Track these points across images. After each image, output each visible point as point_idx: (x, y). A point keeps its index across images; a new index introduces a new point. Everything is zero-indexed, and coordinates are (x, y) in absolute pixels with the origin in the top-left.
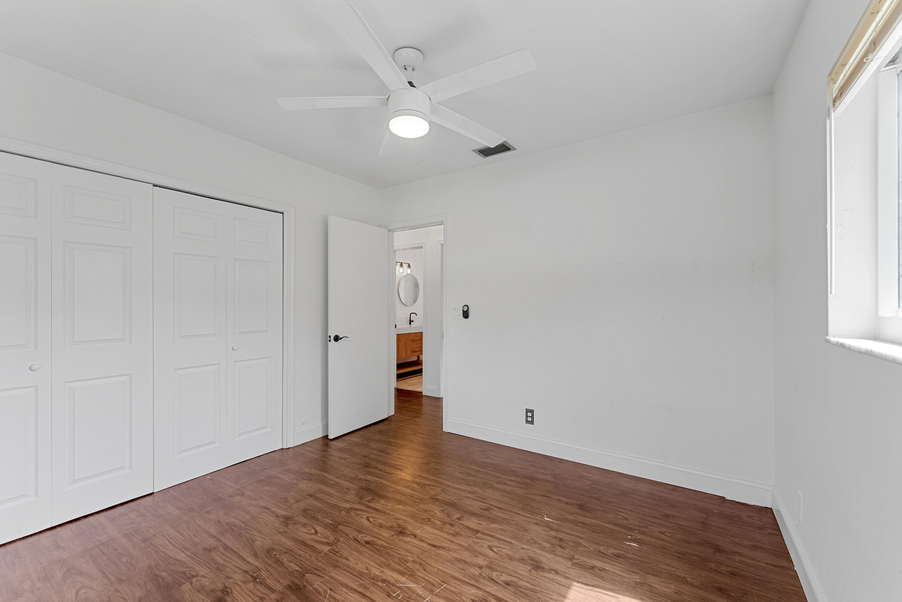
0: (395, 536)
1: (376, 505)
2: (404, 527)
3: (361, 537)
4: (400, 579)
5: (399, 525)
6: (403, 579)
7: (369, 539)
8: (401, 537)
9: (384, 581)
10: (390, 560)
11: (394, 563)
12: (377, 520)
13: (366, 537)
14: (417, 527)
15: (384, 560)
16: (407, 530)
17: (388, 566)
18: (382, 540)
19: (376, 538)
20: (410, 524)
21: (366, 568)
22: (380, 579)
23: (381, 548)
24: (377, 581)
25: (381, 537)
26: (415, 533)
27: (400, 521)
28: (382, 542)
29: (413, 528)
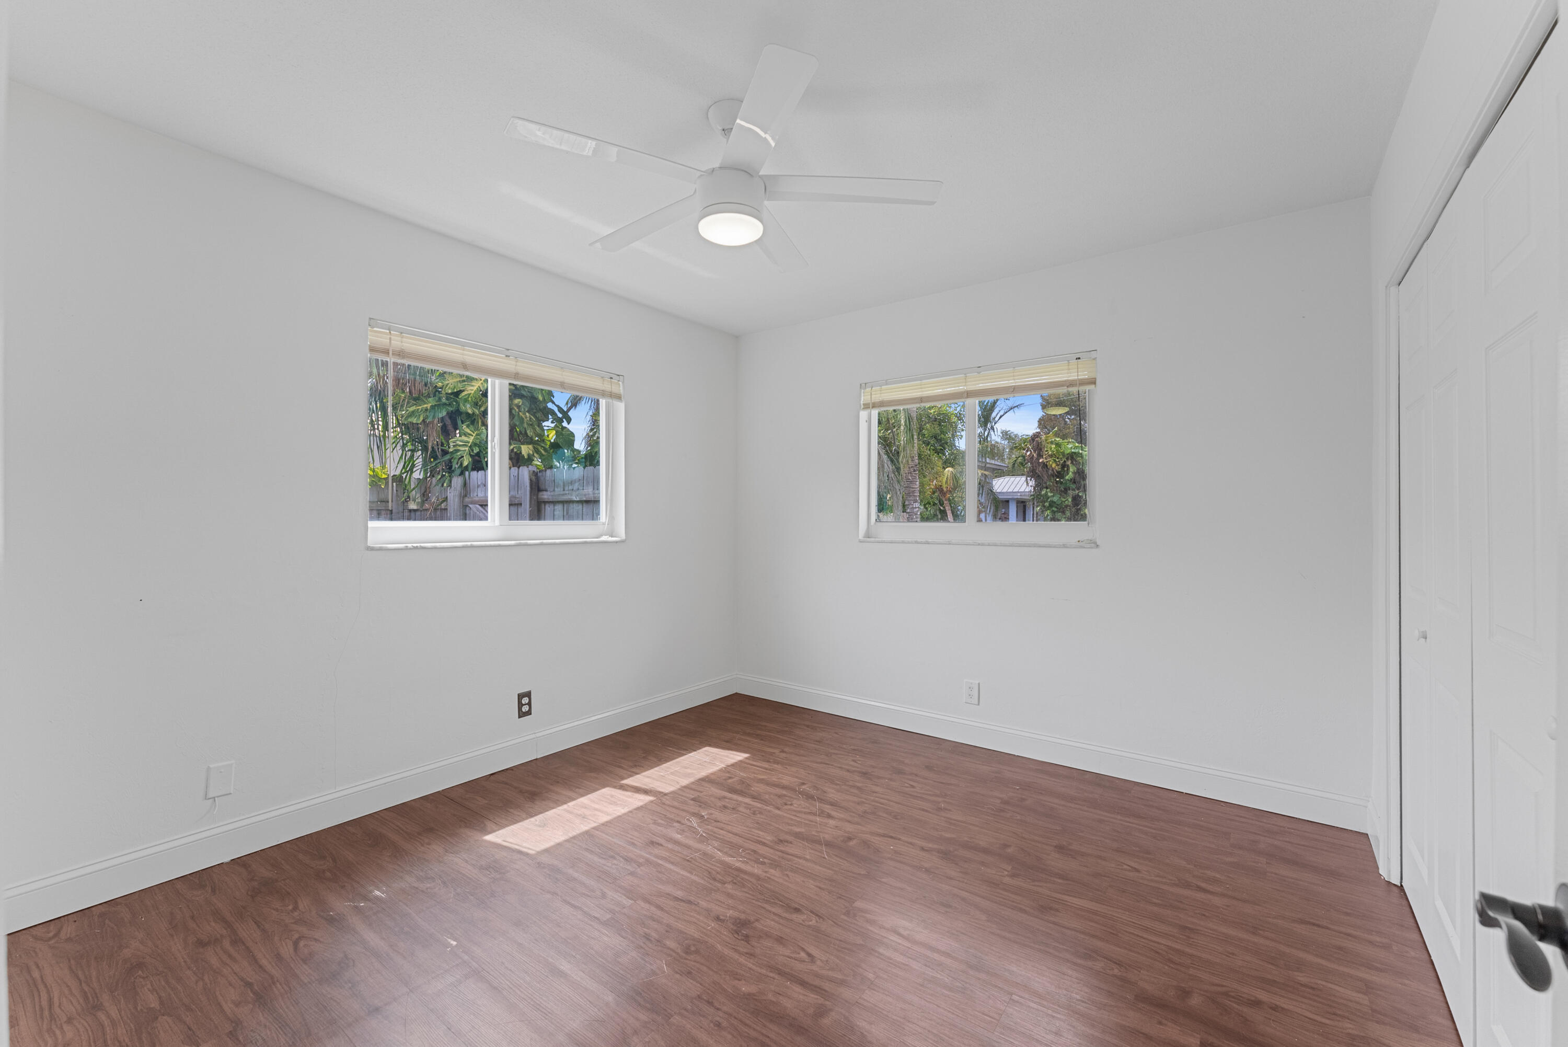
0: (752, 919)
1: (804, 995)
2: (736, 936)
3: (811, 921)
4: (743, 864)
5: (748, 942)
6: (738, 864)
7: (795, 916)
8: (743, 916)
9: (763, 863)
10: (757, 885)
11: (751, 882)
12: (791, 953)
13: (803, 921)
14: (713, 935)
15: (766, 885)
16: (732, 929)
17: (758, 878)
18: (775, 914)
19: (785, 918)
20: (727, 942)
21: (789, 877)
22: (768, 865)
23: (773, 901)
24: (771, 864)
25: (777, 919)
26: (717, 924)
27: (745, 951)
28: (773, 910)
29: (720, 933)
